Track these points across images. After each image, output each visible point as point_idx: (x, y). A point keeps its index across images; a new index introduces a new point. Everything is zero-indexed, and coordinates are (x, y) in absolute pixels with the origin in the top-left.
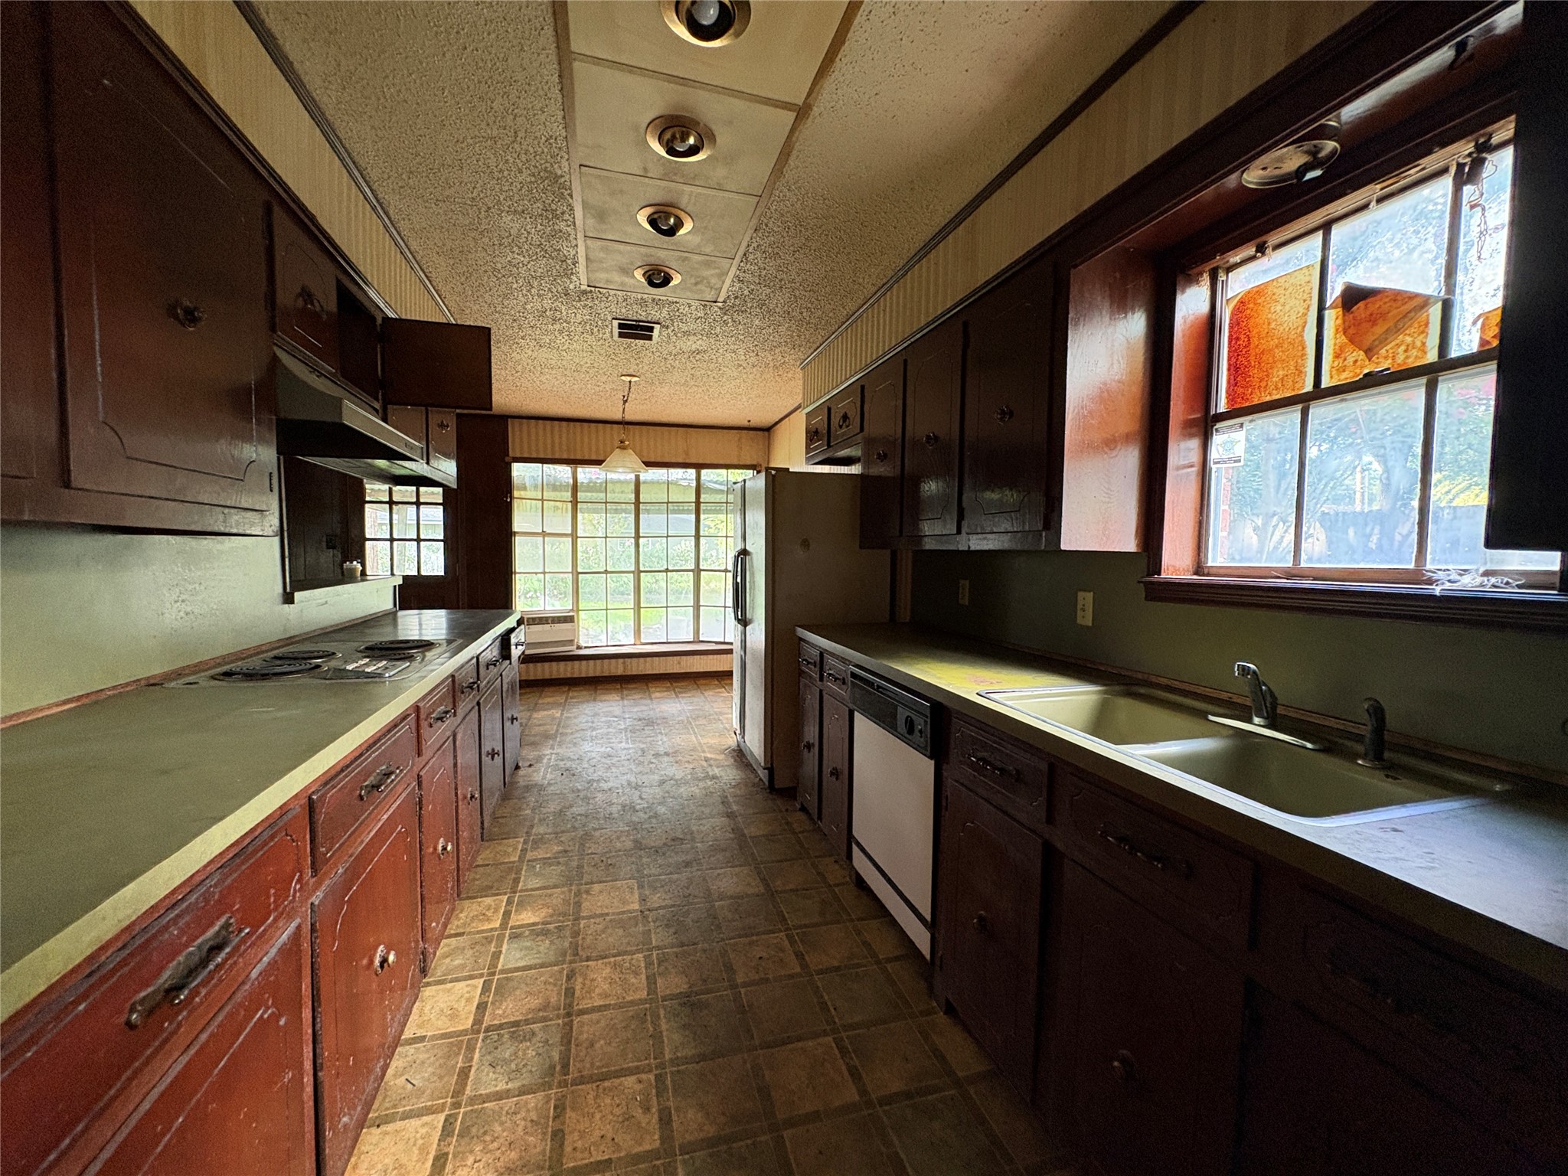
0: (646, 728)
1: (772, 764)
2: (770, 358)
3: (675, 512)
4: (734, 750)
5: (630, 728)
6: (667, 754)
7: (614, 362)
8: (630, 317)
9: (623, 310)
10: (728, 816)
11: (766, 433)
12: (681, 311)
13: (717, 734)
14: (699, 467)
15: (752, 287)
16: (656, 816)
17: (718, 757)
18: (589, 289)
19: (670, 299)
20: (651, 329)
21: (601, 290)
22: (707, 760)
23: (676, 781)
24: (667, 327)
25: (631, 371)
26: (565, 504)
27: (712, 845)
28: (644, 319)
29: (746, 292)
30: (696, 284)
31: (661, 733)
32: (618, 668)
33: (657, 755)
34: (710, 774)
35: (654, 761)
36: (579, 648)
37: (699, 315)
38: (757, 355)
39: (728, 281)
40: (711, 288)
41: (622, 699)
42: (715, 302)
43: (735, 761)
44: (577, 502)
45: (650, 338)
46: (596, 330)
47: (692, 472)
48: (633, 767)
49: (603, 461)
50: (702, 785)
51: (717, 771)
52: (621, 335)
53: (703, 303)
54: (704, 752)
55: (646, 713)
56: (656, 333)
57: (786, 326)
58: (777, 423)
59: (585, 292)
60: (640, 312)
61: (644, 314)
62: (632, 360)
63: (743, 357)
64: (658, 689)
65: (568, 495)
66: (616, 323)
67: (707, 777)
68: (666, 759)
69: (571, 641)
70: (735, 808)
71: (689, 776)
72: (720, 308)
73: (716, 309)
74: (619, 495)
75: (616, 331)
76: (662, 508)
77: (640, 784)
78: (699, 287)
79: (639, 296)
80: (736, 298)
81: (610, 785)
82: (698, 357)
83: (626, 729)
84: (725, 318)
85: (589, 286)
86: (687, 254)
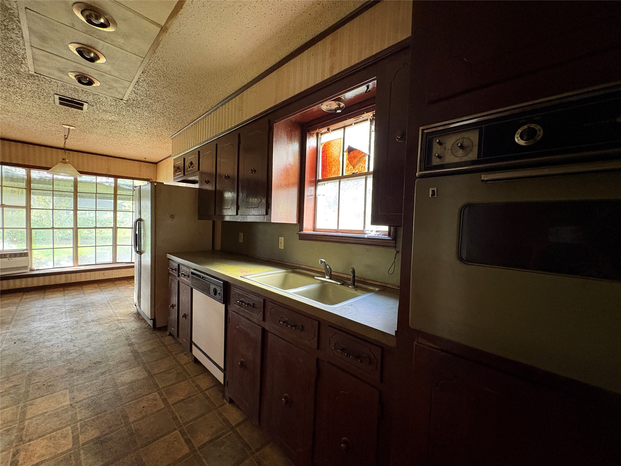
0: (80, 309)
1: (155, 317)
2: (155, 131)
3: (101, 198)
4: (135, 314)
5: (69, 310)
6: (93, 321)
7: (57, 117)
8: (67, 95)
9: (62, 91)
10: (129, 345)
11: (155, 165)
12: (101, 100)
13: (126, 307)
14: (116, 177)
15: (143, 98)
16: (84, 353)
17: (125, 318)
19: (93, 92)
20: (82, 105)
21: (45, 77)
22: (118, 320)
23: (98, 333)
24: (93, 106)
25: (69, 123)
26: (20, 190)
27: (119, 361)
28: (77, 98)
29: (139, 99)
30: (110, 89)
31: (90, 311)
32: (62, 280)
33: (87, 322)
34: (120, 327)
35: (85, 325)
36: (32, 270)
37: (112, 104)
38: (147, 129)
39: (129, 92)
40: (119, 93)
41: (64, 295)
42: (122, 100)
43: (135, 318)
44: (31, 189)
45: (82, 109)
46: (42, 97)
47: (112, 180)
48: (70, 331)
49: (50, 168)
50: (114, 333)
51: (124, 325)
52: (61, 103)
53: (114, 99)
54: (117, 317)
55: (81, 302)
56: (85, 106)
57: (162, 118)
58: (160, 161)
59: (32, 75)
60: (73, 94)
61: (76, 96)
62: (70, 118)
63: (140, 128)
64: (90, 288)
65: (24, 185)
66: (57, 97)
67: (118, 328)
68: (92, 323)
69: (26, 267)
70: (133, 341)
71: (107, 330)
72: (125, 103)
73: (122, 103)
75: (57, 101)
77: (74, 338)
78: (111, 90)
79: (73, 86)
80: (134, 100)
81: (52, 343)
82: (113, 124)
83: (66, 312)
84: (128, 108)
85: (35, 73)
86: (102, 73)
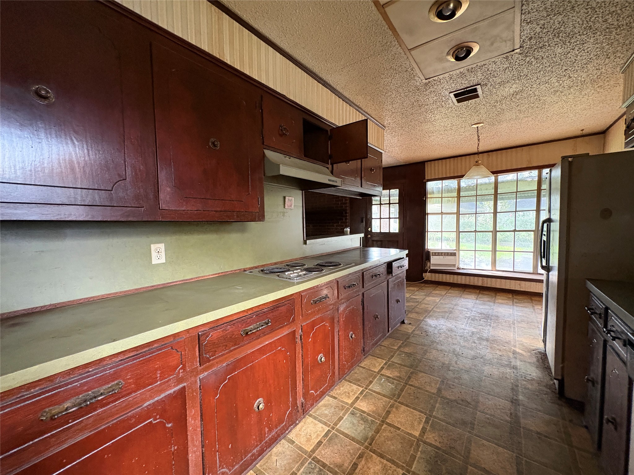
0: (482, 320)
1: (563, 376)
2: (584, 75)
3: (521, 197)
4: (540, 353)
5: (473, 317)
6: (487, 340)
7: (463, 119)
8: (459, 88)
9: (453, 85)
10: (512, 402)
11: (602, 135)
12: (490, 69)
13: (532, 337)
14: (540, 168)
15: (542, 22)
16: (459, 378)
17: (524, 353)
18: (427, 81)
19: (479, 64)
20: (475, 90)
21: (434, 78)
22: (514, 353)
23: (485, 360)
24: (486, 85)
25: (476, 121)
26: (453, 199)
27: (488, 418)
28: (468, 85)
29: (538, 30)
30: (492, 44)
31: (490, 325)
33: (481, 339)
34: (512, 364)
35: (476, 341)
36: (458, 268)
37: (505, 66)
38: (570, 77)
39: (517, 28)
40: (505, 41)
41: (477, 299)
42: (513, 51)
43: (538, 361)
44: (460, 197)
45: (477, 96)
46: (443, 104)
47: (535, 173)
48: (462, 341)
50: (502, 369)
51: (518, 363)
52: (459, 101)
53: (504, 56)
54: (515, 346)
55: (487, 311)
56: (480, 92)
58: (611, 126)
59: (426, 84)
60: (463, 82)
61: (466, 82)
62: (473, 114)
63: (557, 84)
64: (502, 298)
65: (455, 194)
66: (452, 95)
67: (509, 365)
68: (485, 343)
69: (454, 265)
70: (521, 397)
71: (496, 360)
72: (520, 54)
73: (517, 56)
74: (485, 191)
75: (455, 100)
76: (513, 196)
77: (460, 353)
78: (495, 45)
79: (458, 72)
80: (531, 38)
81: (443, 347)
82: (518, 97)
83: (469, 318)
84: (528, 59)
85: (426, 79)
86: (475, 26)
